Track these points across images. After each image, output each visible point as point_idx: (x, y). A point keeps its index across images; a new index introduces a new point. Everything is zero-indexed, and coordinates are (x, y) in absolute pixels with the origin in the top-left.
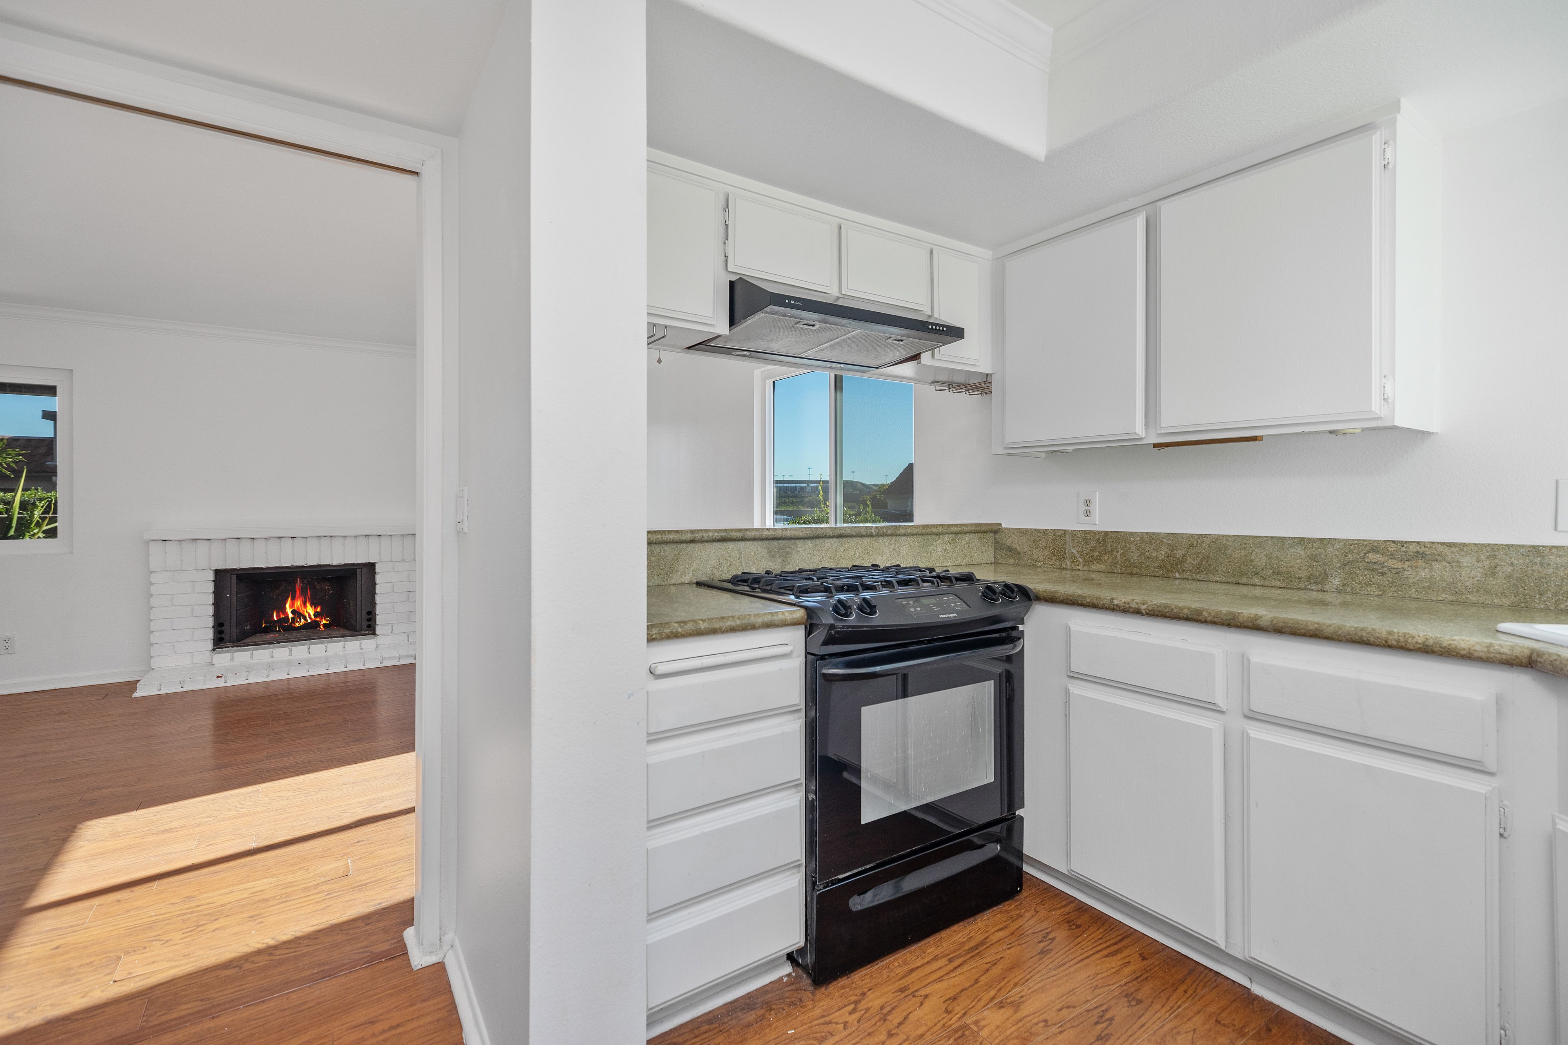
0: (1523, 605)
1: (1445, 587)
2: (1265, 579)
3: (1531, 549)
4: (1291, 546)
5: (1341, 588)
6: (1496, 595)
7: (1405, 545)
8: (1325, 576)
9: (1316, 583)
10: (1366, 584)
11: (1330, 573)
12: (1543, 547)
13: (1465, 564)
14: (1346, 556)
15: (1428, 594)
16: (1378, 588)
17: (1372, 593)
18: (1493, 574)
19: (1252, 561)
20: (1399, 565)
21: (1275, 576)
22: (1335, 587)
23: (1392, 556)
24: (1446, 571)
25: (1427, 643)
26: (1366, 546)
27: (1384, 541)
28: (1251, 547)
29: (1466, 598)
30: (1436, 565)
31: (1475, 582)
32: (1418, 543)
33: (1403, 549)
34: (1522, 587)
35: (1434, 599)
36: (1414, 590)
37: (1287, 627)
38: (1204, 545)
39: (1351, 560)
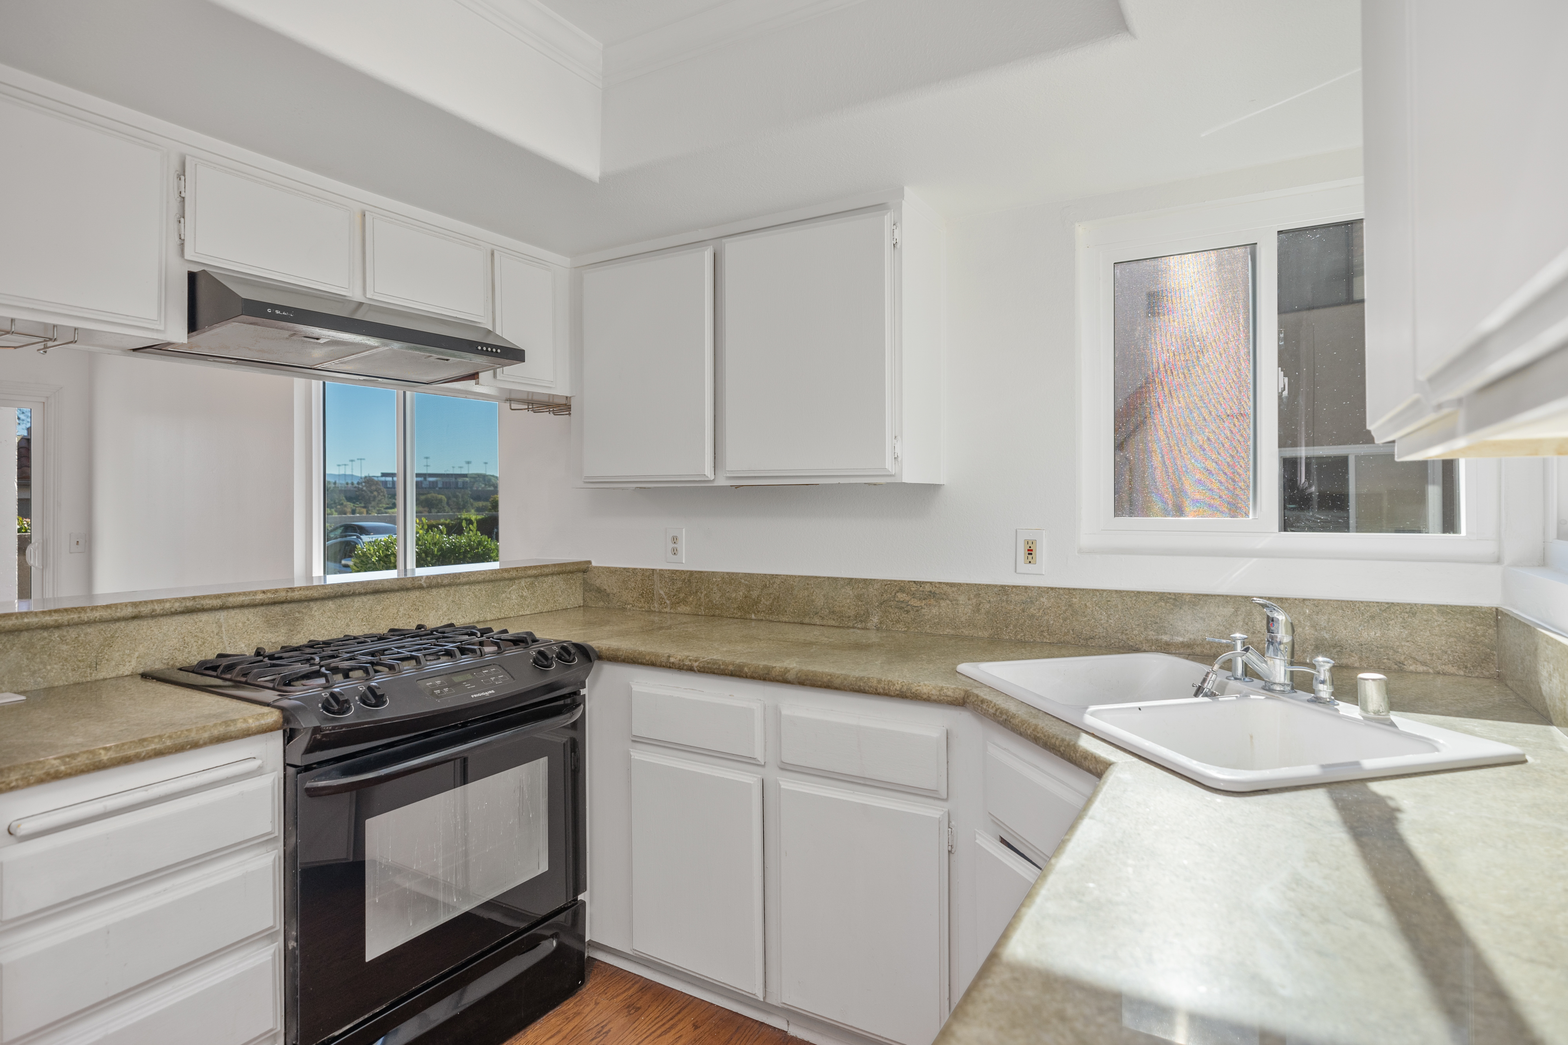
0: (996, 636)
1: (948, 622)
2: (823, 618)
3: (1001, 588)
4: (843, 587)
5: (879, 626)
6: (980, 628)
7: (922, 585)
8: (867, 614)
9: (861, 621)
10: (896, 621)
11: (871, 612)
12: (1008, 586)
13: (961, 602)
14: (882, 596)
15: (938, 629)
16: (905, 625)
17: (900, 629)
18: (979, 610)
19: (813, 601)
20: (918, 604)
21: (831, 616)
22: (874, 624)
23: (913, 595)
24: (949, 609)
25: (903, 690)
26: (896, 586)
27: (909, 582)
28: (812, 588)
29: (962, 632)
30: (943, 603)
31: (967, 618)
32: (931, 583)
33: (921, 589)
34: (996, 621)
35: (941, 633)
36: (928, 626)
37: (807, 680)
38: (775, 586)
39: (885, 599)
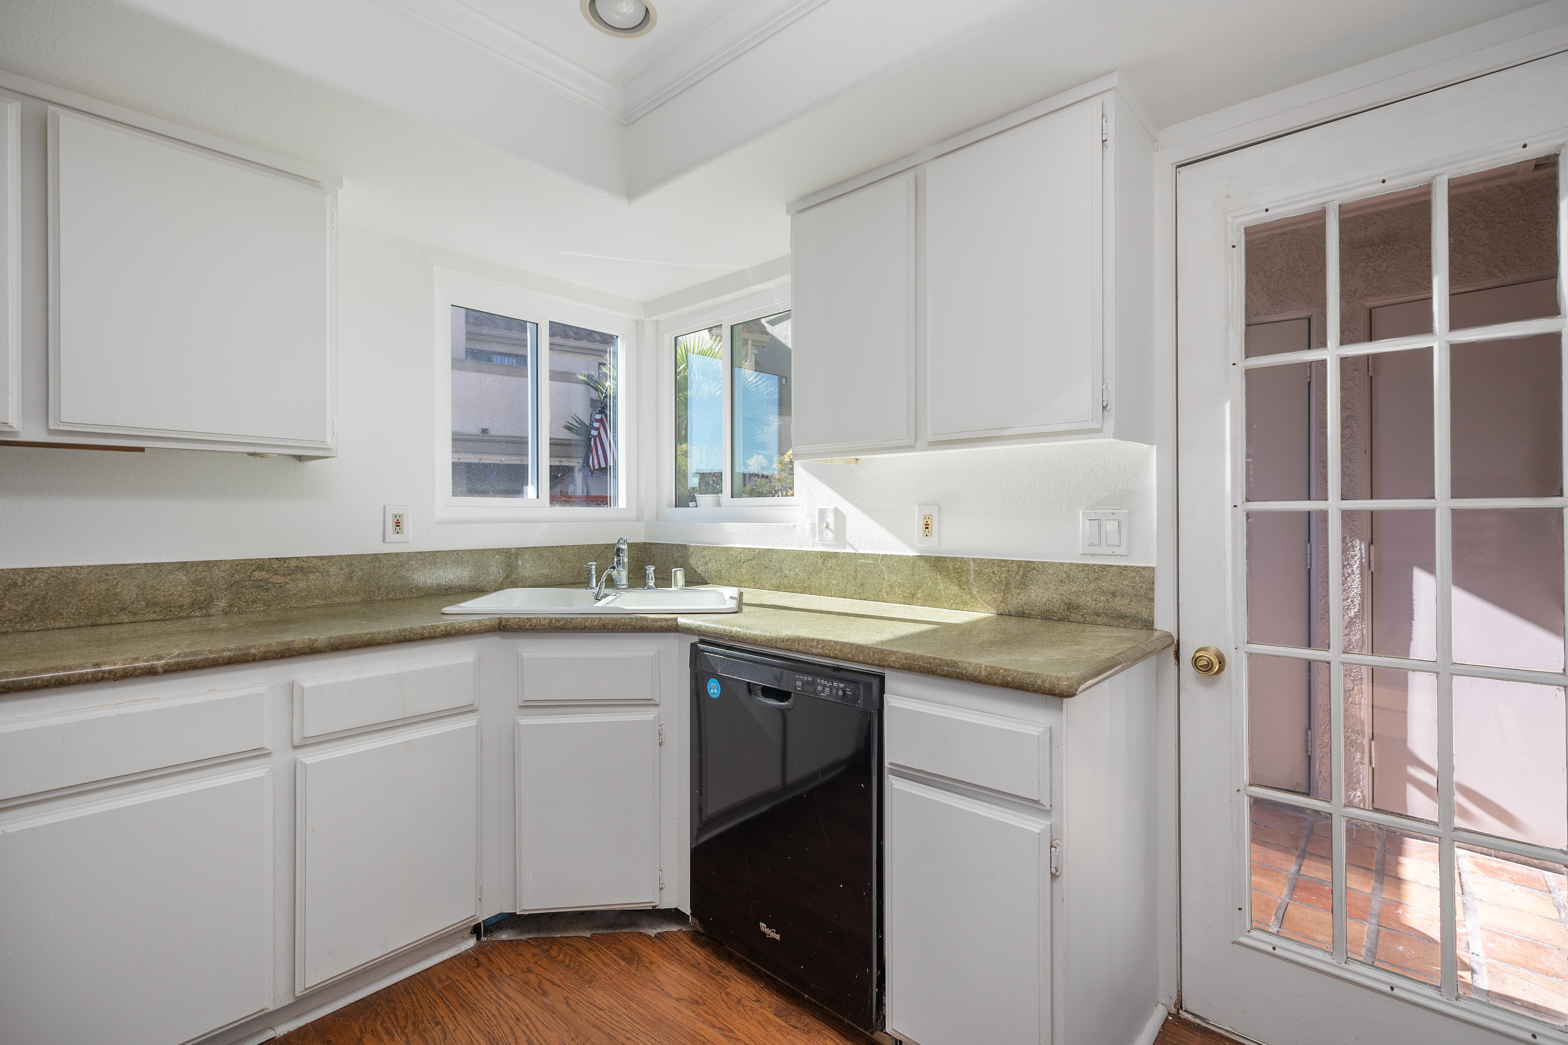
0: (368, 599)
1: (318, 594)
2: (135, 614)
3: (373, 557)
4: (171, 573)
5: (228, 609)
6: (353, 594)
7: (287, 561)
8: (210, 600)
9: (201, 609)
10: (252, 602)
11: (215, 596)
12: (380, 554)
13: (332, 573)
14: (232, 577)
15: (305, 602)
16: (264, 603)
17: (258, 609)
18: (351, 578)
19: (116, 595)
20: (281, 580)
21: (149, 609)
22: (221, 609)
23: (276, 572)
24: (319, 581)
26: (252, 564)
27: (269, 559)
28: (115, 579)
29: (333, 600)
30: (312, 577)
31: (339, 587)
32: (297, 558)
33: (286, 565)
34: (368, 586)
35: (310, 605)
36: (294, 600)
37: (344, 643)
39: (238, 580)
